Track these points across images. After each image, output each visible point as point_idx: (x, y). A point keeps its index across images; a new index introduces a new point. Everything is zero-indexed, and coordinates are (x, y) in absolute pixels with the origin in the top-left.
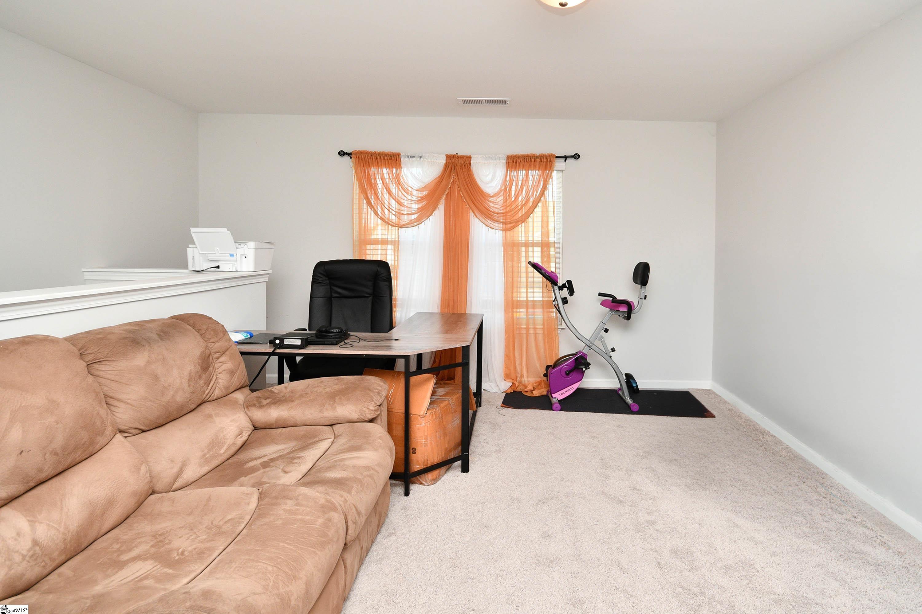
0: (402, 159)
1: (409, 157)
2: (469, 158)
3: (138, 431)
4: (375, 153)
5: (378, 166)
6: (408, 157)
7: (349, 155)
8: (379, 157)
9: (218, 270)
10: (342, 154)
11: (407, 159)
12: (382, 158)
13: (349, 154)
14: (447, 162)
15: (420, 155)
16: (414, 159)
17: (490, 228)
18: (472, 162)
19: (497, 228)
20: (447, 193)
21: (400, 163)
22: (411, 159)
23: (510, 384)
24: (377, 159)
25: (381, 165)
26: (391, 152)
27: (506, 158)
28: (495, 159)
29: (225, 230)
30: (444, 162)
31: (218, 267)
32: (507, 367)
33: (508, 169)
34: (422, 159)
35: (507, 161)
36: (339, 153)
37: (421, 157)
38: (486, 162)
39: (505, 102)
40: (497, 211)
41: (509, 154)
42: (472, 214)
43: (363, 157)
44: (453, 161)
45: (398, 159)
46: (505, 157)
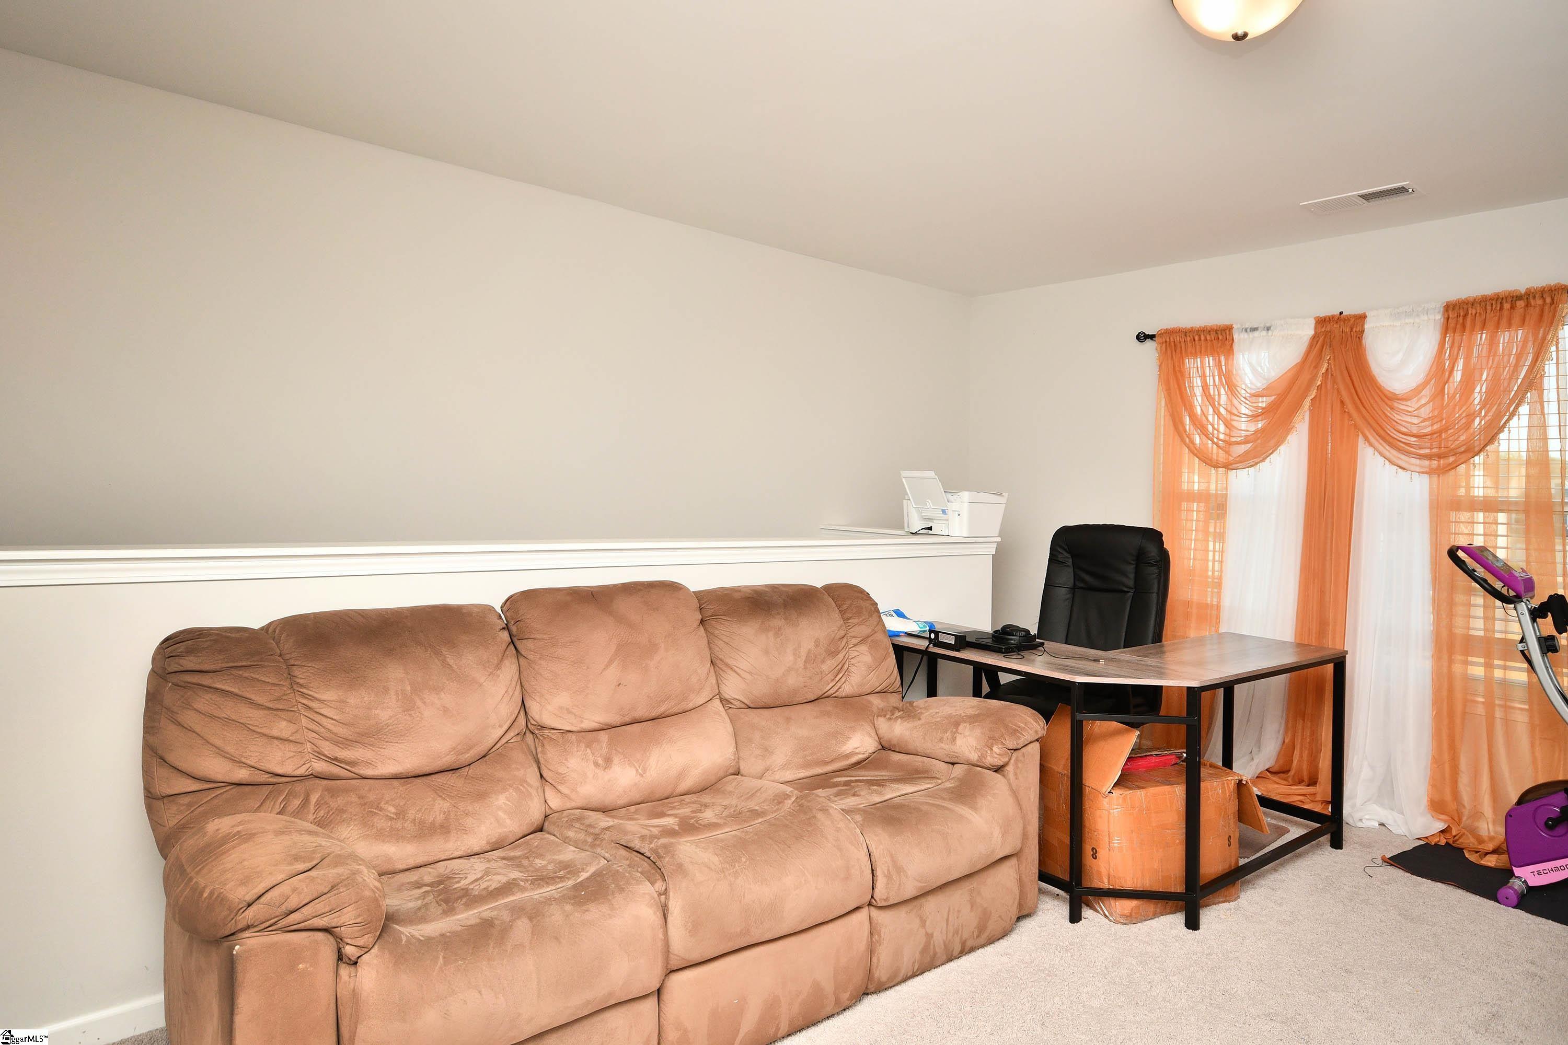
0: (1236, 337)
1: (1248, 330)
2: (1362, 318)
3: (743, 706)
4: (1191, 330)
5: (1195, 355)
6: (1246, 330)
7: (1152, 339)
8: (1197, 338)
9: (930, 532)
10: (1142, 337)
11: (1244, 336)
12: (1203, 338)
13: (1152, 337)
14: (1316, 333)
15: (1268, 325)
16: (1256, 334)
17: (1401, 467)
18: (1366, 326)
19: (1413, 468)
20: (1313, 396)
21: (1232, 344)
22: (1251, 335)
23: (1441, 826)
24: (1194, 340)
25: (1201, 352)
26: (1217, 325)
27: (1442, 309)
28: (1418, 315)
29: (932, 474)
30: (1312, 332)
31: (930, 528)
32: (1435, 784)
33: (1446, 333)
34: (1270, 332)
35: (1443, 315)
36: (1138, 337)
37: (1268, 329)
38: (1398, 323)
39: (1402, 190)
40: (1415, 432)
41: (1448, 300)
42: (1361, 439)
43: (1172, 340)
44: (1328, 329)
45: (1228, 337)
46: (1439, 305)
